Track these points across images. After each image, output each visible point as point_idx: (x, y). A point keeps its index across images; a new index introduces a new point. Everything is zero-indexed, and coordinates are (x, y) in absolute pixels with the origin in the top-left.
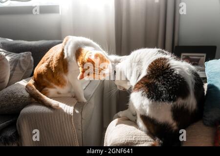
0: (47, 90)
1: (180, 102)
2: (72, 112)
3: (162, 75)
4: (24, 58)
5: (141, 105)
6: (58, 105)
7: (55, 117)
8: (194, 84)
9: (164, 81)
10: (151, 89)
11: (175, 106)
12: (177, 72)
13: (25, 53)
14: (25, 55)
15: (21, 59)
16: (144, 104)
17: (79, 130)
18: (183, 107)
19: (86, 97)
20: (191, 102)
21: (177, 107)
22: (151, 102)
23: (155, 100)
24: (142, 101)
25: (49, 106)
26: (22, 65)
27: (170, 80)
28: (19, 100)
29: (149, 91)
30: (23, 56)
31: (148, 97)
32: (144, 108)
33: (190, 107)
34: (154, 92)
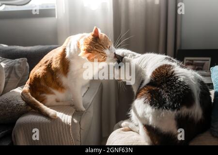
0: (45, 96)
1: (184, 110)
2: (70, 122)
3: (166, 83)
4: (19, 64)
5: (144, 113)
6: (56, 114)
7: (53, 127)
8: (199, 93)
9: (168, 89)
10: (154, 96)
11: (179, 115)
12: (181, 79)
13: (21, 59)
14: (20, 61)
15: (17, 65)
16: (146, 112)
17: (78, 140)
18: (187, 117)
19: (85, 106)
20: (197, 111)
21: (182, 116)
22: (154, 110)
23: (159, 108)
24: (144, 108)
25: (47, 115)
26: (17, 72)
27: (173, 87)
28: (15, 108)
29: (152, 98)
30: (19, 63)
31: (151, 105)
32: (147, 116)
33: (196, 116)
34: (156, 99)
